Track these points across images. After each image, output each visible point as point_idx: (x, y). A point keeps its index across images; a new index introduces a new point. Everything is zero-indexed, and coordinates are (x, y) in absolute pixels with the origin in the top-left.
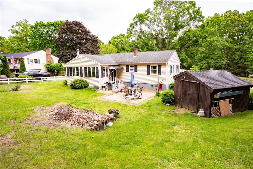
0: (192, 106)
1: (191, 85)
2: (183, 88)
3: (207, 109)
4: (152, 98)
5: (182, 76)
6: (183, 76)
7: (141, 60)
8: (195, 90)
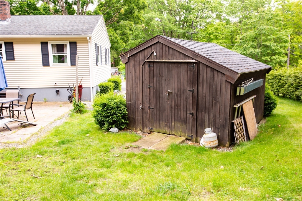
0: (179, 125)
1: (175, 71)
2: (151, 82)
3: (223, 126)
4: (64, 120)
5: (146, 51)
6: (149, 49)
7: (21, 31)
8: (185, 81)
